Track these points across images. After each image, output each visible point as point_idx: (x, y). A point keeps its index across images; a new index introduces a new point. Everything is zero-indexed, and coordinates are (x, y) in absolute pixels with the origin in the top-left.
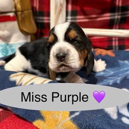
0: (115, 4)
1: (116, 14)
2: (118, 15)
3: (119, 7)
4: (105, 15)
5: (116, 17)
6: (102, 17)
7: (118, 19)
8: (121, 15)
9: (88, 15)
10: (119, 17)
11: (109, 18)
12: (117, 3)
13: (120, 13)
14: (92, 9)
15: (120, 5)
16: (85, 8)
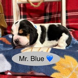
0: (46, 12)
1: (47, 17)
2: (48, 17)
3: (48, 13)
4: (42, 17)
5: (47, 18)
6: (40, 18)
7: (48, 19)
8: (49, 17)
9: (33, 17)
10: (48, 18)
11: (44, 19)
12: (47, 12)
13: (49, 16)
14: (35, 14)
15: (48, 12)
16: (31, 14)
